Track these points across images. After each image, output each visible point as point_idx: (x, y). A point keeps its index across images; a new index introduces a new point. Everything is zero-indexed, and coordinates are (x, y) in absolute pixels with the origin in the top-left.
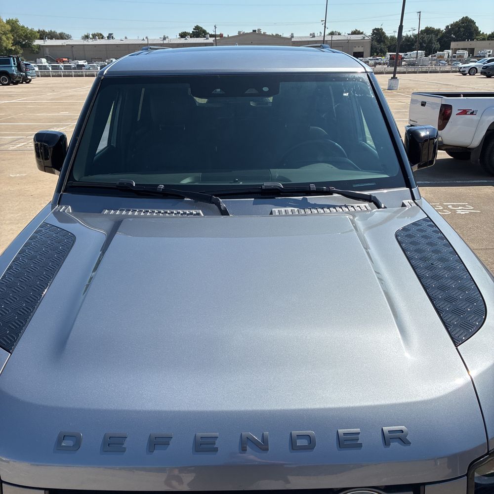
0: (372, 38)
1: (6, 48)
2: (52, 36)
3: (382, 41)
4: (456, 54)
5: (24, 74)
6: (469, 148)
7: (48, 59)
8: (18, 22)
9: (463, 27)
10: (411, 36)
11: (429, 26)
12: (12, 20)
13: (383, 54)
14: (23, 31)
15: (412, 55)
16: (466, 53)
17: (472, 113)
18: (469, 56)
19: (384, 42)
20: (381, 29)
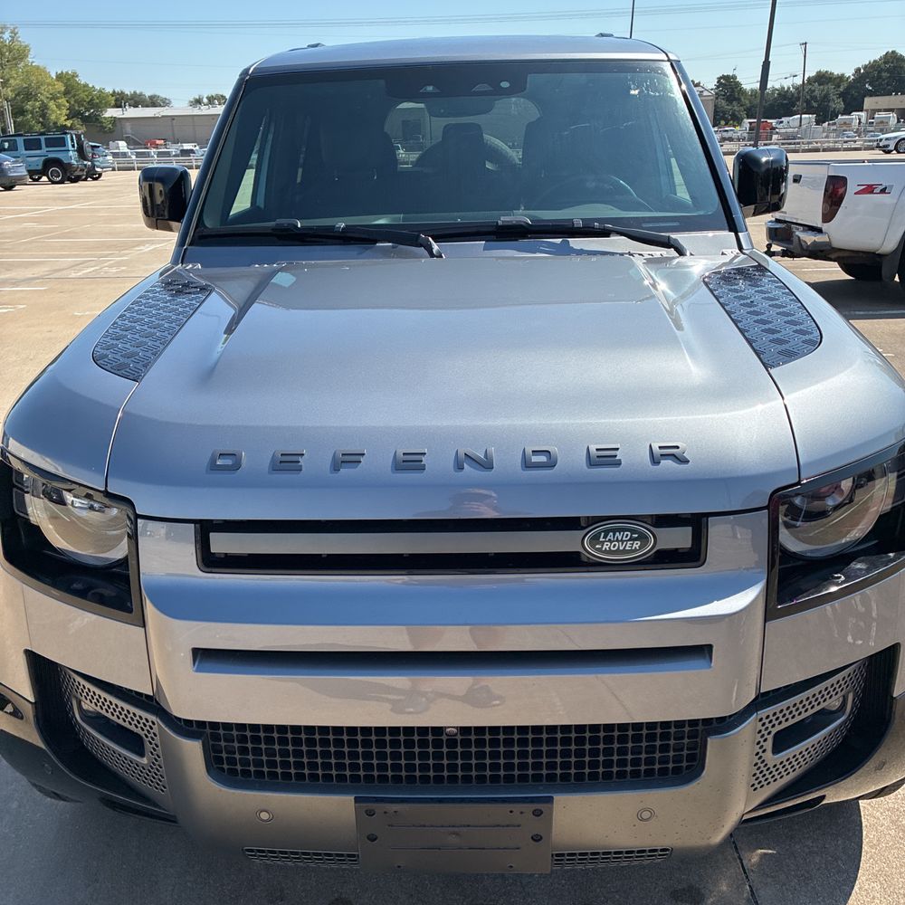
0: (716, 94)
1: (55, 123)
2: (136, 101)
3: (735, 99)
4: (873, 118)
5: (90, 163)
6: (878, 254)
7: (130, 142)
8: (77, 76)
9: (888, 70)
10: (789, 88)
11: (824, 69)
12: (67, 73)
13: (737, 120)
14: (86, 93)
15: (790, 123)
16: (893, 117)
17: (883, 191)
18: (899, 121)
19: (739, 100)
20: (734, 77)
